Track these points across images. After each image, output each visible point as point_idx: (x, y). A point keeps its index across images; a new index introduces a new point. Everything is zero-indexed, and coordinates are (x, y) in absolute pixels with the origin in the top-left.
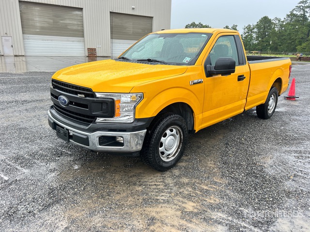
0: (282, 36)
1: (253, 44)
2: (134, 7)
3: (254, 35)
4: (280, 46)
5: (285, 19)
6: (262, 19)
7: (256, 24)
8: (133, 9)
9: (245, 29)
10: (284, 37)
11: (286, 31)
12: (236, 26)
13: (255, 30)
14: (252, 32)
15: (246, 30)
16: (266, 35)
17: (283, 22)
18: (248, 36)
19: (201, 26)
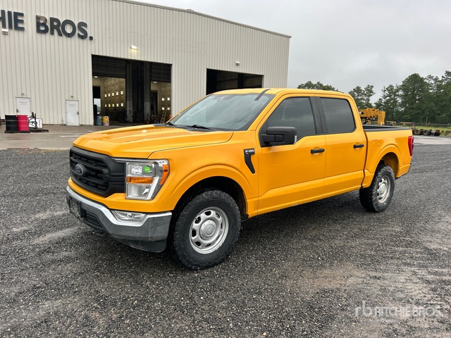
0: (442, 101)
1: (398, 112)
2: (238, 62)
3: (399, 100)
4: (439, 114)
5: (443, 77)
6: (410, 77)
7: (402, 84)
8: (238, 65)
9: (385, 91)
10: (445, 103)
11: (446, 94)
12: (372, 87)
13: (401, 93)
14: (395, 95)
15: (387, 92)
16: (416, 100)
17: (442, 81)
18: (390, 100)
19: (320, 86)
